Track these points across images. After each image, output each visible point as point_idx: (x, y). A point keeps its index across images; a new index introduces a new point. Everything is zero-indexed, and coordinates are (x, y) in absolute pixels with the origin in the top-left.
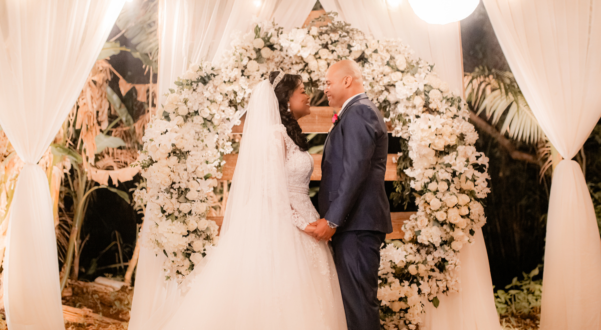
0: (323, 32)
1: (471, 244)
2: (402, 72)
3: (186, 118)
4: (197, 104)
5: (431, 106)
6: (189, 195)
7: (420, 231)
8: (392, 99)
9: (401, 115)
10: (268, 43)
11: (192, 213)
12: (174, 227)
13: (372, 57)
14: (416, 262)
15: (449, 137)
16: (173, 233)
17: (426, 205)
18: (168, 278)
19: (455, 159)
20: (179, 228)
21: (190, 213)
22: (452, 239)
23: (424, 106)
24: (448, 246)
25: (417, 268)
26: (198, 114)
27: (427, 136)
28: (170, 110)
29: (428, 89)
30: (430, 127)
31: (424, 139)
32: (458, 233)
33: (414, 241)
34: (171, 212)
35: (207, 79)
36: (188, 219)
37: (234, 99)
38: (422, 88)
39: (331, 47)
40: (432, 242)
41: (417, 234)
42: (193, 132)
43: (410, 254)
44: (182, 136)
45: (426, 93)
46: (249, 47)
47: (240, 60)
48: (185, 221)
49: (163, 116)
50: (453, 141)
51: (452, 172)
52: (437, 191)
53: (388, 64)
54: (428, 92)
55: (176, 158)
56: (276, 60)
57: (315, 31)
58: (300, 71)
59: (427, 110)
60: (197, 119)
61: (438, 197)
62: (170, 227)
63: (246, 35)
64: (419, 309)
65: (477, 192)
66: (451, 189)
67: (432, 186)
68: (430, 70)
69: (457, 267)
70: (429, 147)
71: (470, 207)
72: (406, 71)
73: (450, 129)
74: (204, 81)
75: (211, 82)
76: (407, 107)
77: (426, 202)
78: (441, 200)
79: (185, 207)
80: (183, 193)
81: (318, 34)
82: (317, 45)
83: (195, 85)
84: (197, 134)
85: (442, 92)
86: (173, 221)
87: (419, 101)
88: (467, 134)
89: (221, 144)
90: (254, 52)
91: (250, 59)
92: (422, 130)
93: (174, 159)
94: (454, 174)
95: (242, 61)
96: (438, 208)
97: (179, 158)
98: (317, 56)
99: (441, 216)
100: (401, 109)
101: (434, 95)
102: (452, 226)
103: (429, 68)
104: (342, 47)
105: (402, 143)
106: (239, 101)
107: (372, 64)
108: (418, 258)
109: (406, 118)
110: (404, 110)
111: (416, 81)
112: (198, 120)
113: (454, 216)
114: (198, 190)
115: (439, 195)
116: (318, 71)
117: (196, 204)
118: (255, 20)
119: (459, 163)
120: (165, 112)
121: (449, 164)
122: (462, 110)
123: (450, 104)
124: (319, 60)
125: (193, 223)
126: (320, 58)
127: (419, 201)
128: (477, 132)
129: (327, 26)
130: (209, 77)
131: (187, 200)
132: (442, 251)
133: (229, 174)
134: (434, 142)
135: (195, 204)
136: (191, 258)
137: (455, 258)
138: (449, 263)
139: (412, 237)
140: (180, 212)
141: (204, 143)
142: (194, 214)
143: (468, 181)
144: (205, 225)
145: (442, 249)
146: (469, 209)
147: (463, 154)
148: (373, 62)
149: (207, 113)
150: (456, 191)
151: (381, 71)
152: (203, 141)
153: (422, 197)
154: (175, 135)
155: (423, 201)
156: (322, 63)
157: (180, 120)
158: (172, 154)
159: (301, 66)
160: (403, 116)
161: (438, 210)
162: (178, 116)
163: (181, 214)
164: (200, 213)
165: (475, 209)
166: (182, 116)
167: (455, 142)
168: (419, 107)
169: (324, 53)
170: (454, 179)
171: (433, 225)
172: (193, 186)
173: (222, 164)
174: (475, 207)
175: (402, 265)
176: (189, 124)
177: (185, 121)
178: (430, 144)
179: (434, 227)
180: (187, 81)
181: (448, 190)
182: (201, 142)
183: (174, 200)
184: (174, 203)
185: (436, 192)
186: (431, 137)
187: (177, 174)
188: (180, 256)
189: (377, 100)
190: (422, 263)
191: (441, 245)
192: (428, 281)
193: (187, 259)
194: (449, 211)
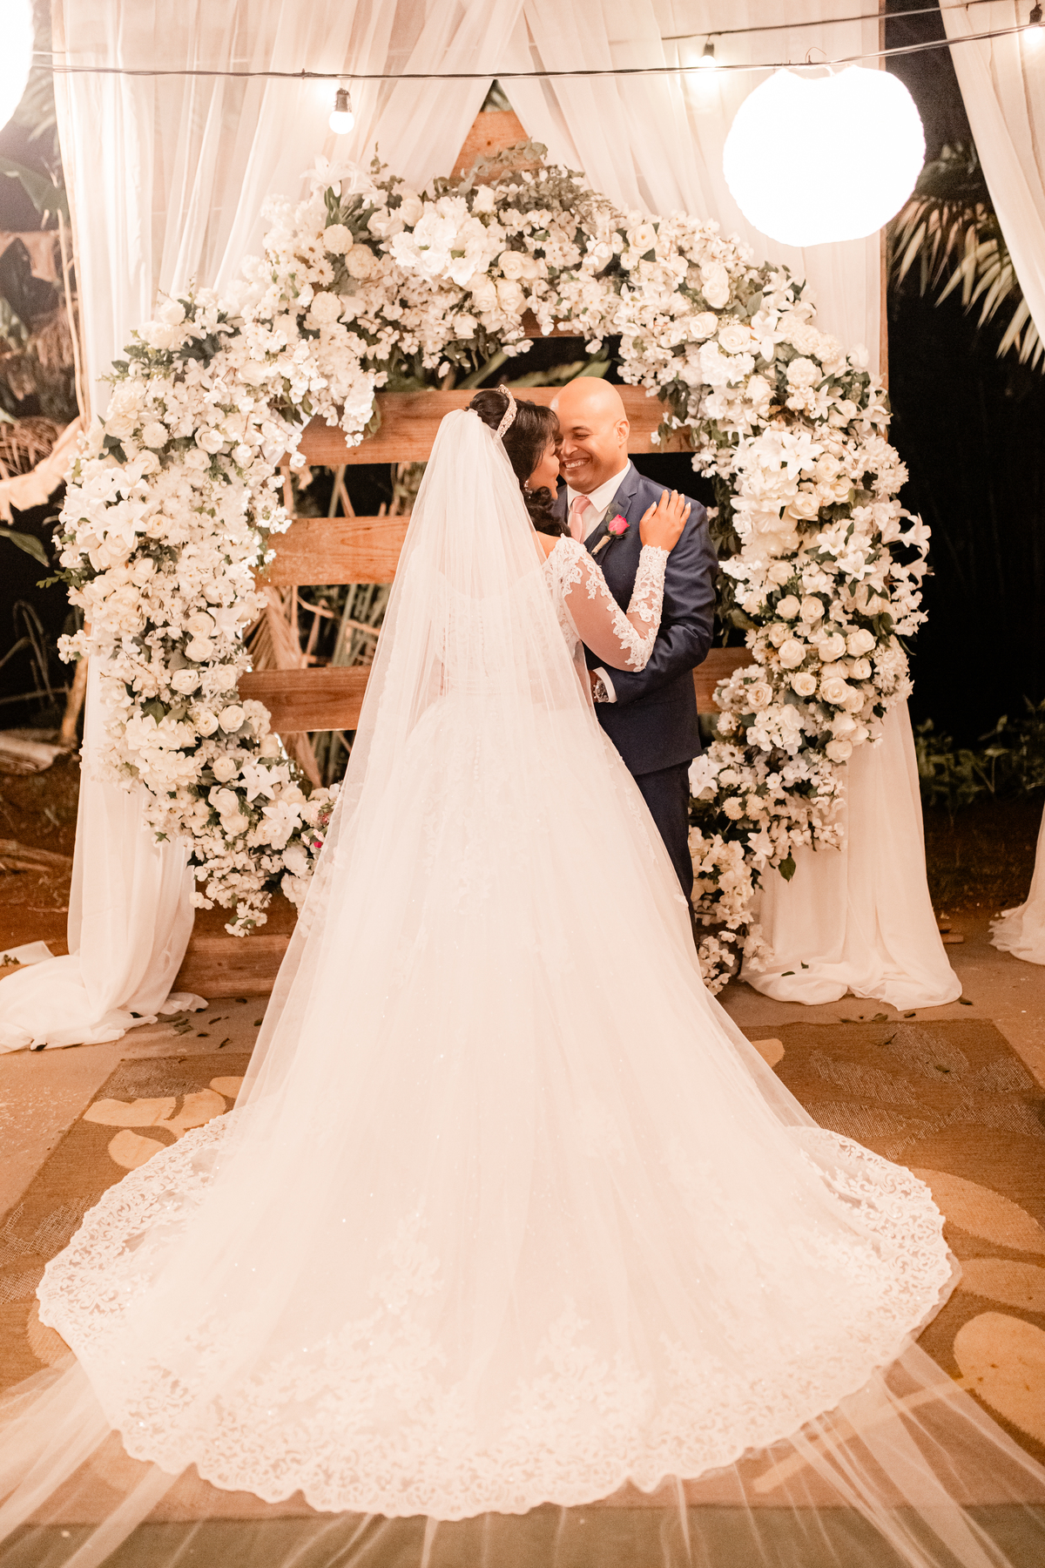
0: (510, 199)
1: (874, 745)
2: (718, 312)
3: (165, 454)
4: (190, 418)
5: (791, 404)
6: (193, 651)
7: (754, 715)
8: (691, 379)
9: (715, 422)
10: (364, 235)
11: (203, 693)
12: (162, 735)
13: (638, 272)
14: (744, 788)
15: (833, 487)
16: (161, 748)
17: (769, 652)
18: (162, 836)
19: (846, 542)
20: (175, 733)
21: (198, 693)
22: (828, 736)
23: (774, 402)
24: (819, 753)
25: (743, 805)
26: (196, 445)
27: (776, 488)
28: (123, 433)
29: (787, 354)
30: (784, 465)
31: (768, 494)
32: (843, 725)
33: (739, 738)
34: (152, 694)
35: (208, 347)
36: (196, 710)
37: (285, 394)
38: (768, 354)
39: (532, 244)
40: (779, 745)
41: (746, 724)
42: (186, 492)
43: (729, 767)
44: (159, 508)
45: (781, 367)
46: (312, 250)
47: (291, 294)
48: (190, 713)
49: (104, 447)
50: (842, 494)
51: (835, 572)
52: (798, 619)
53: (683, 288)
54: (787, 364)
55: (150, 562)
56: (388, 281)
57: (486, 199)
58: (452, 309)
59: (779, 412)
60: (193, 457)
61: (799, 633)
62: (153, 735)
63: (304, 205)
64: (745, 894)
65: (895, 619)
66: (832, 616)
67: (787, 607)
68: (792, 299)
69: (836, 801)
70: (781, 515)
71: (876, 661)
72: (728, 308)
73: (837, 467)
74: (203, 350)
75: (220, 355)
76: (730, 403)
77: (770, 645)
78: (806, 641)
79: (185, 681)
80: (176, 649)
81: (494, 208)
82: (495, 241)
83: (178, 364)
84: (197, 493)
85: (819, 364)
86: (158, 720)
87: (761, 390)
88: (878, 473)
89: (259, 509)
90: (326, 266)
91: (317, 287)
92: (765, 471)
93: (145, 566)
94: (840, 578)
95: (297, 295)
96: (798, 661)
97: (157, 559)
98: (494, 271)
99: (803, 683)
100: (713, 408)
101: (800, 374)
102: (830, 710)
103: (791, 294)
104: (561, 240)
105: (718, 486)
106: (296, 400)
107: (640, 288)
108: (746, 780)
109: (726, 429)
110: (721, 411)
111: (752, 338)
112: (196, 460)
113: (834, 687)
114: (213, 635)
115: (802, 629)
116: (499, 311)
117: (212, 672)
118: (325, 174)
119: (855, 552)
120: (108, 438)
121: (828, 553)
122: (870, 409)
123: (840, 392)
124: (500, 282)
125: (206, 720)
126: (502, 276)
127: (753, 640)
128: (904, 463)
129: (519, 182)
130: (213, 339)
131: (187, 662)
132: (803, 764)
133: (288, 570)
134: (794, 502)
135: (209, 671)
136: (212, 798)
137: (832, 781)
138: (820, 791)
139: (734, 729)
140: (174, 692)
141: (217, 519)
142: (209, 696)
143: (875, 597)
144: (238, 719)
145: (803, 758)
146: (873, 665)
147: (866, 527)
148: (644, 284)
149: (217, 442)
150: (843, 619)
151: (664, 308)
152: (212, 513)
153: (762, 631)
154: (141, 509)
155: (763, 643)
156: (510, 290)
157: (150, 462)
158: (139, 554)
159: (454, 298)
160: (719, 424)
161: (797, 670)
162: (144, 451)
163: (177, 698)
164: (224, 692)
165: (886, 666)
166: (155, 451)
167: (847, 497)
168: (760, 404)
169: (514, 263)
170: (840, 590)
171: (786, 703)
172: (200, 625)
173: (267, 559)
174: (886, 660)
175: (710, 797)
176: (175, 470)
177: (163, 461)
178: (783, 508)
179: (786, 706)
180: (159, 351)
181: (826, 618)
182: (209, 517)
183: (156, 665)
184: (157, 673)
185: (795, 621)
186: (786, 491)
187: (157, 604)
188: (186, 798)
189: (655, 377)
190: (757, 793)
191: (801, 750)
192: (769, 830)
193: (202, 801)
194: (826, 671)
